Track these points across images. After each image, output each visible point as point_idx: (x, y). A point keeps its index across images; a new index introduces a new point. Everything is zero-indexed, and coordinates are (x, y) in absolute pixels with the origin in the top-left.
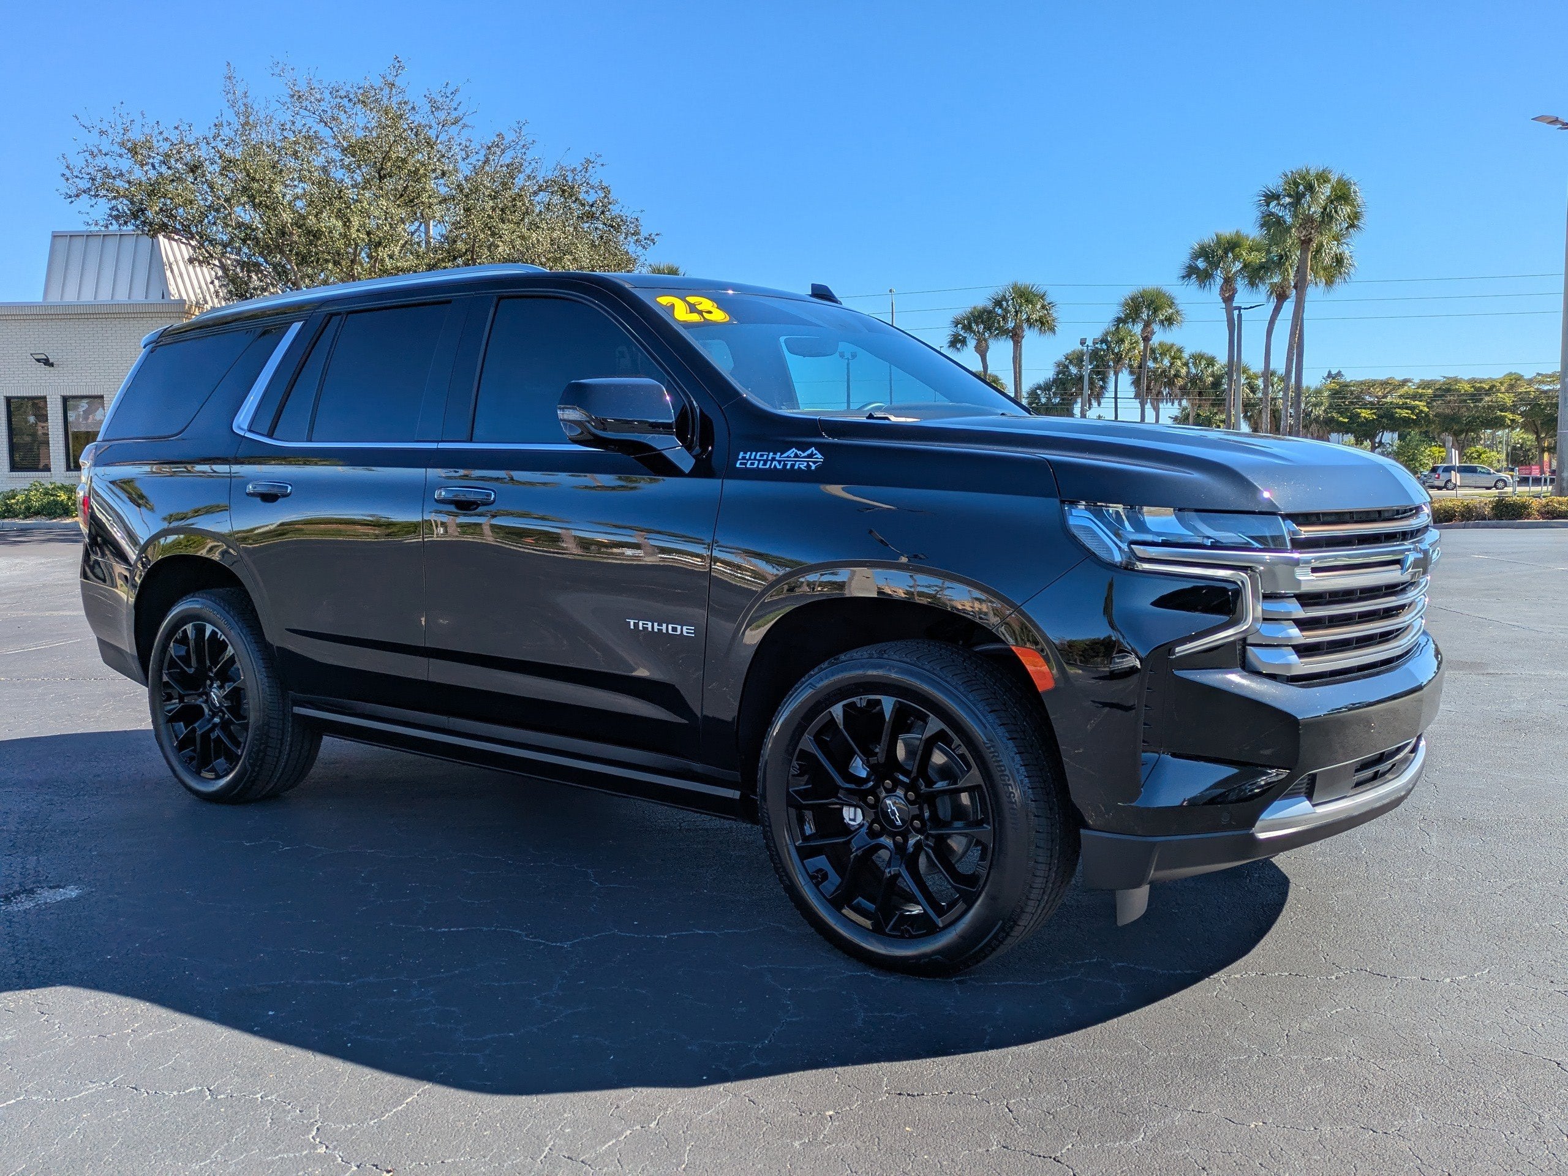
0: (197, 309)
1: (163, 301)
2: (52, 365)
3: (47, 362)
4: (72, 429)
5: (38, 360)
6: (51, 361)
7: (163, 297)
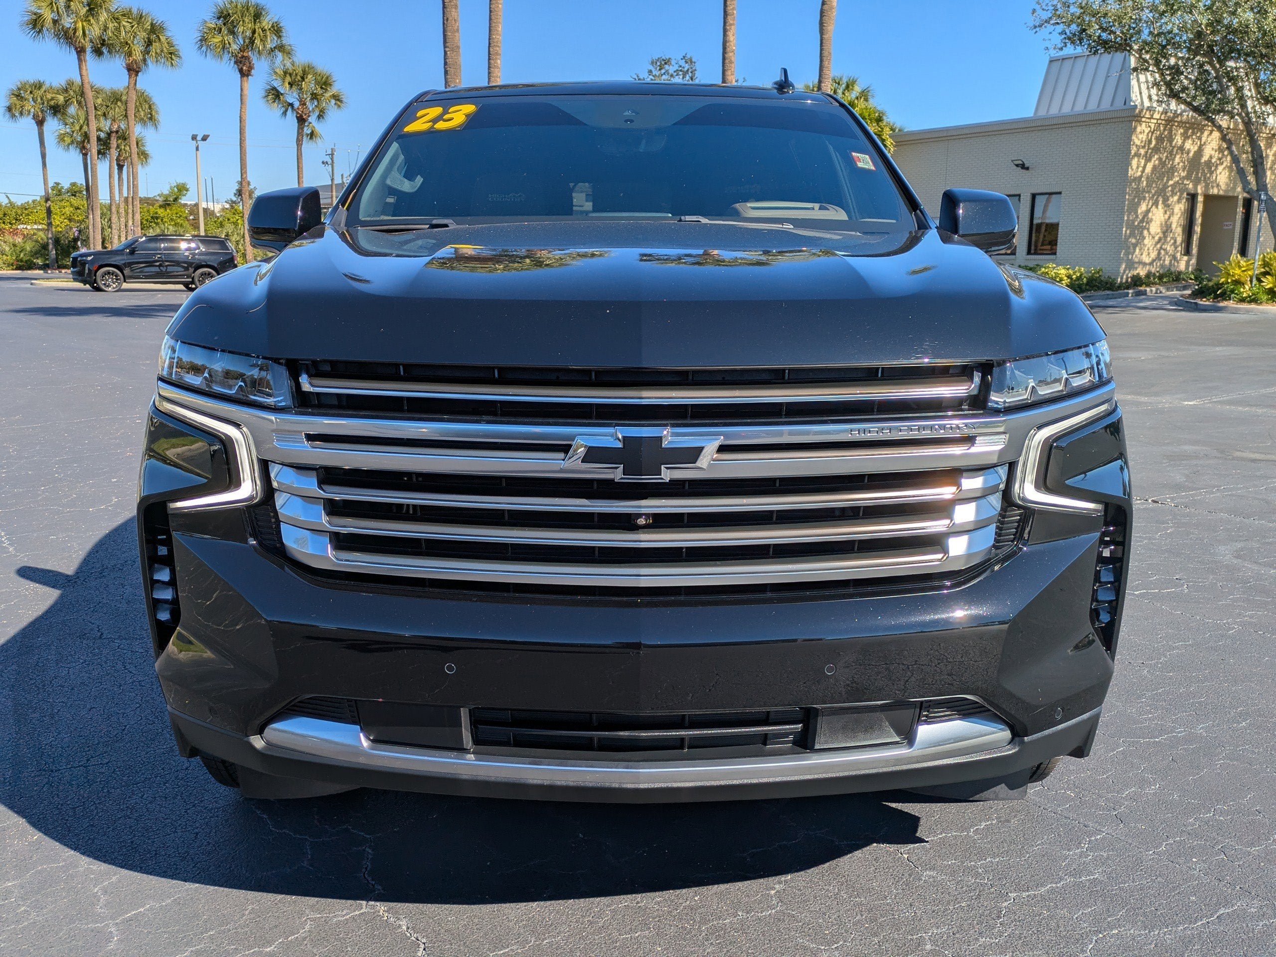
0: (1148, 113)
1: (1125, 107)
2: (1027, 169)
3: (1023, 167)
4: (1035, 222)
5: (1017, 165)
6: (1026, 165)
7: (1125, 104)
